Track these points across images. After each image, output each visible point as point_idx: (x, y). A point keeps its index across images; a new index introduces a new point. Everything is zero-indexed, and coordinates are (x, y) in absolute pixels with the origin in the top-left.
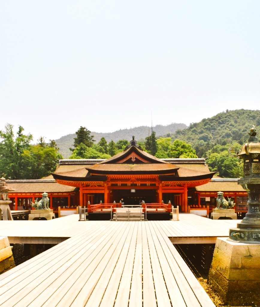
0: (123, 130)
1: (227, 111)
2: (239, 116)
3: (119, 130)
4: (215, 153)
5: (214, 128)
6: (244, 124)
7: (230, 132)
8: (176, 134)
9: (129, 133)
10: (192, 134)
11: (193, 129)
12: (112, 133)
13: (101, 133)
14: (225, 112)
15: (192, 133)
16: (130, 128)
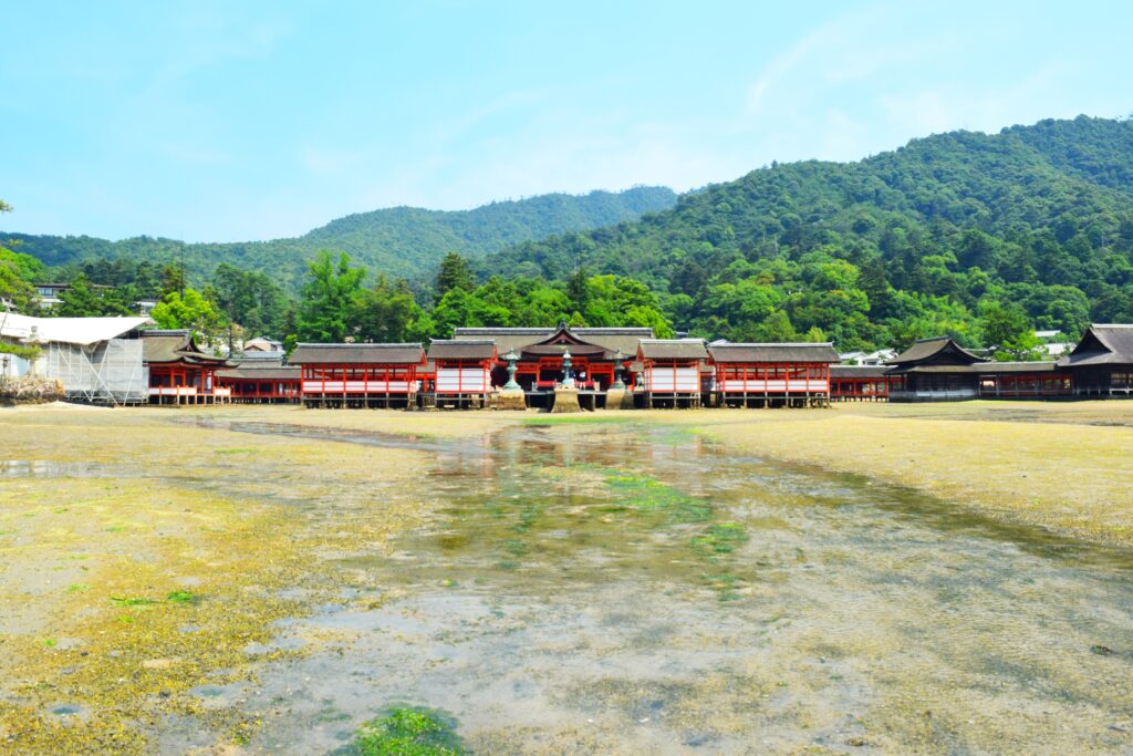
0: (501, 204)
1: (774, 164)
2: (804, 180)
3: (490, 203)
4: (727, 284)
5: (739, 211)
6: (813, 201)
7: (778, 221)
8: (642, 224)
9: (516, 212)
10: (682, 226)
11: (684, 213)
12: (471, 212)
13: (441, 212)
14: (770, 167)
15: (681, 222)
16: (519, 199)
